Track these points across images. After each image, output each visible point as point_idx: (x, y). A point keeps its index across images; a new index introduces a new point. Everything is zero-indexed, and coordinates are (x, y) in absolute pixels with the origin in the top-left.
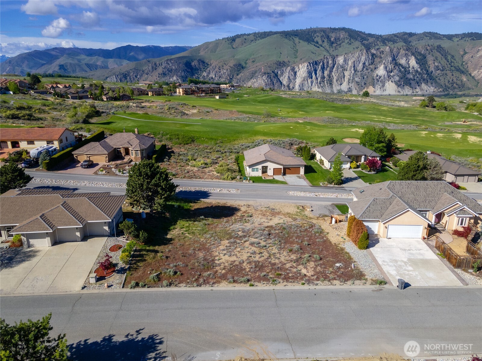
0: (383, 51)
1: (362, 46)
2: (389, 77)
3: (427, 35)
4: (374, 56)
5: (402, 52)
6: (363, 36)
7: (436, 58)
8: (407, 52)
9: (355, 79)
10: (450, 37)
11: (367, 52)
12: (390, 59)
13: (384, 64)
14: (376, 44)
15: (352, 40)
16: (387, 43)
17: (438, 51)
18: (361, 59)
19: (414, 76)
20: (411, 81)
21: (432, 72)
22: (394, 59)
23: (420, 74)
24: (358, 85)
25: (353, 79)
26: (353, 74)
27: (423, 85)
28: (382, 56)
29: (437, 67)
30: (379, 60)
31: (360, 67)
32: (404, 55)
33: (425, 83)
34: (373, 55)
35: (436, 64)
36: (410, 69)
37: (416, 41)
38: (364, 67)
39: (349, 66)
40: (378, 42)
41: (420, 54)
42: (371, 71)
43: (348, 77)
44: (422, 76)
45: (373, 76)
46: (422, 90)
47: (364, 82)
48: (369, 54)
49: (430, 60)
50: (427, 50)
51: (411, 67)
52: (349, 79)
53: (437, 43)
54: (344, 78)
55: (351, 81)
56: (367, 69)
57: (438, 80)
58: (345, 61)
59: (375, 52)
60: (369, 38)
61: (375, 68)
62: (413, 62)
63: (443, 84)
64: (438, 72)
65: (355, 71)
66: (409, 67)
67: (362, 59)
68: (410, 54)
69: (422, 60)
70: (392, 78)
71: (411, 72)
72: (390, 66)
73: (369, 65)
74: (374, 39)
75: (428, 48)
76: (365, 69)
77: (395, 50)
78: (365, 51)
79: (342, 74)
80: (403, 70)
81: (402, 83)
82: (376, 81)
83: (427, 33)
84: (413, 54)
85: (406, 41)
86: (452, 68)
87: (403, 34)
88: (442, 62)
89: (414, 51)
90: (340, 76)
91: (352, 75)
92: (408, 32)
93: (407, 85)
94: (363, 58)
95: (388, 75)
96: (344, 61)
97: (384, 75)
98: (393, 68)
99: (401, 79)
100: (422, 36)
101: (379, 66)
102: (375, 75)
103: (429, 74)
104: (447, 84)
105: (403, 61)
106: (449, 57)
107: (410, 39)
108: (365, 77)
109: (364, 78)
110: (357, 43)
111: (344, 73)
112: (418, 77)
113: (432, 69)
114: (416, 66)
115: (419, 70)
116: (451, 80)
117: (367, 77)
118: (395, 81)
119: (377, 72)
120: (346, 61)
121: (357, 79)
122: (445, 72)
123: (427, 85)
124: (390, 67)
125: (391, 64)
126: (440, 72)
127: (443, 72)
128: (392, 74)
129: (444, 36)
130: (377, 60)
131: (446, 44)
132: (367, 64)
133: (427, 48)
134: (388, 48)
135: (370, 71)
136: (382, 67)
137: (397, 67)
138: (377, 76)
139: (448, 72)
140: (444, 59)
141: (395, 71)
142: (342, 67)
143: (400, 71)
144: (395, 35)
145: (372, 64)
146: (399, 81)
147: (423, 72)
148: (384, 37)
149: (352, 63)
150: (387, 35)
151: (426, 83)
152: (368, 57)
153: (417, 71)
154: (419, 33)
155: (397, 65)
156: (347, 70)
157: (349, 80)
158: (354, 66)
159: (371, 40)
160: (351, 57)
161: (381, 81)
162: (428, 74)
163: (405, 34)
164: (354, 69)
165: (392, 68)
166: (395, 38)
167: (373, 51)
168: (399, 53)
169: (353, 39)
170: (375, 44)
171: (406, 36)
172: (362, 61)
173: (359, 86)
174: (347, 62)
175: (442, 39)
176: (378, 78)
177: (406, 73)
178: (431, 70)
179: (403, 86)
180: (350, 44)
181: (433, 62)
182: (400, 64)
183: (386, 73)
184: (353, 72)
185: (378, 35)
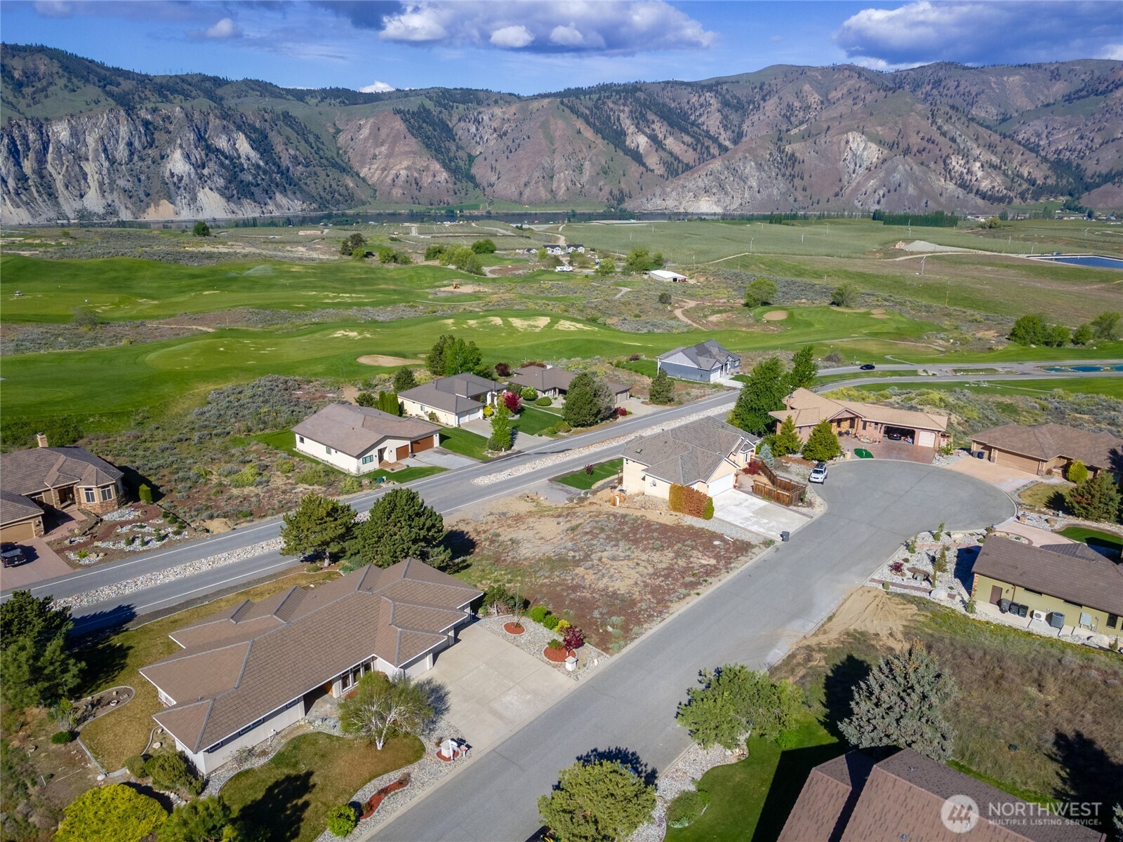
0: (169, 118)
1: (109, 99)
2: (200, 179)
3: (253, 86)
4: (151, 127)
5: (214, 122)
6: (103, 72)
7: (288, 138)
8: (225, 122)
9: (118, 182)
10: (300, 95)
11: (129, 115)
12: (192, 136)
13: (181, 146)
14: (143, 95)
15: (74, 80)
16: (171, 97)
17: (286, 124)
18: (117, 132)
19: (255, 177)
20: (252, 188)
21: (288, 169)
22: (200, 138)
23: (265, 172)
24: (131, 197)
25: (112, 182)
26: (108, 170)
27: (278, 196)
28: (171, 128)
29: (295, 157)
30: (166, 137)
31: (121, 152)
32: (221, 128)
33: (281, 193)
34: (146, 124)
35: (292, 152)
36: (243, 161)
37: (233, 97)
38: (132, 154)
39: (90, 148)
40: (147, 92)
41: (255, 130)
42: (154, 162)
43: (96, 176)
44: (271, 177)
45: (163, 177)
46: (279, 206)
47: (145, 191)
48: (137, 122)
49: (277, 142)
50: (266, 121)
51: (243, 157)
52: (99, 182)
53: (280, 106)
54: (85, 179)
55: (106, 187)
56: (142, 159)
57: (304, 187)
58: (74, 134)
59: (149, 117)
60: (120, 80)
61: (162, 157)
62: (243, 146)
63: (315, 194)
64: (300, 168)
65: (112, 161)
66: (239, 157)
67: (121, 134)
68: (232, 127)
69: (261, 142)
70: (209, 182)
71: (246, 167)
72: (194, 151)
73: (144, 148)
74: (134, 82)
75: (266, 116)
76: (136, 158)
77: (196, 116)
78: (122, 113)
79: (77, 168)
80: (227, 162)
81: (235, 192)
82: (172, 188)
83: (251, 80)
84: (239, 128)
85: (210, 96)
86: (322, 161)
87: (199, 78)
88: (301, 148)
89: (238, 120)
90: (73, 175)
91: (105, 172)
92: (211, 74)
93: (246, 197)
94: (124, 131)
95: (197, 173)
96: (71, 135)
97: (189, 174)
98: (204, 157)
99: (230, 182)
100: (244, 87)
101: (169, 151)
102: (167, 174)
103: (284, 173)
104: (322, 193)
105: (222, 143)
106: (312, 139)
107: (220, 92)
108: (143, 177)
109: (139, 180)
110: (92, 91)
111: (81, 168)
112: (263, 179)
113: (286, 162)
114: (254, 155)
115: (262, 163)
116: (327, 186)
117: (149, 178)
118: (217, 189)
119: (169, 166)
120: (76, 135)
121: (121, 183)
122: (311, 169)
123: (286, 196)
124: (198, 154)
125: (196, 147)
126: (303, 169)
127: (308, 169)
128: (206, 172)
129: (288, 91)
130: (160, 137)
131: (298, 110)
132: (137, 144)
133: (263, 116)
134: (178, 109)
135: (150, 162)
136: (178, 155)
137: (212, 156)
138: (172, 175)
139: (318, 169)
140: (303, 142)
141: (211, 164)
142: (71, 150)
143: (222, 165)
144: (183, 79)
145: (151, 146)
146: (226, 188)
147: (270, 168)
148: (158, 81)
149: (97, 142)
150: (164, 77)
151: (284, 191)
152: (136, 129)
153: (258, 167)
154: (234, 79)
155: (210, 150)
156: (87, 160)
157: (101, 184)
158: (105, 150)
159: (126, 85)
160: (89, 125)
161: (185, 189)
162: (282, 174)
163: (205, 78)
164: (107, 158)
165: (201, 159)
166: (186, 86)
167: (144, 114)
168: (208, 123)
169: (76, 77)
170: (139, 96)
171: (208, 84)
172: (123, 139)
173: (134, 199)
174: (82, 139)
175: (285, 98)
176: (175, 179)
177: (237, 169)
178: (284, 165)
179: (239, 198)
180: (74, 91)
181: (284, 147)
182: (218, 150)
183: (193, 170)
184: (106, 164)
185: (140, 75)
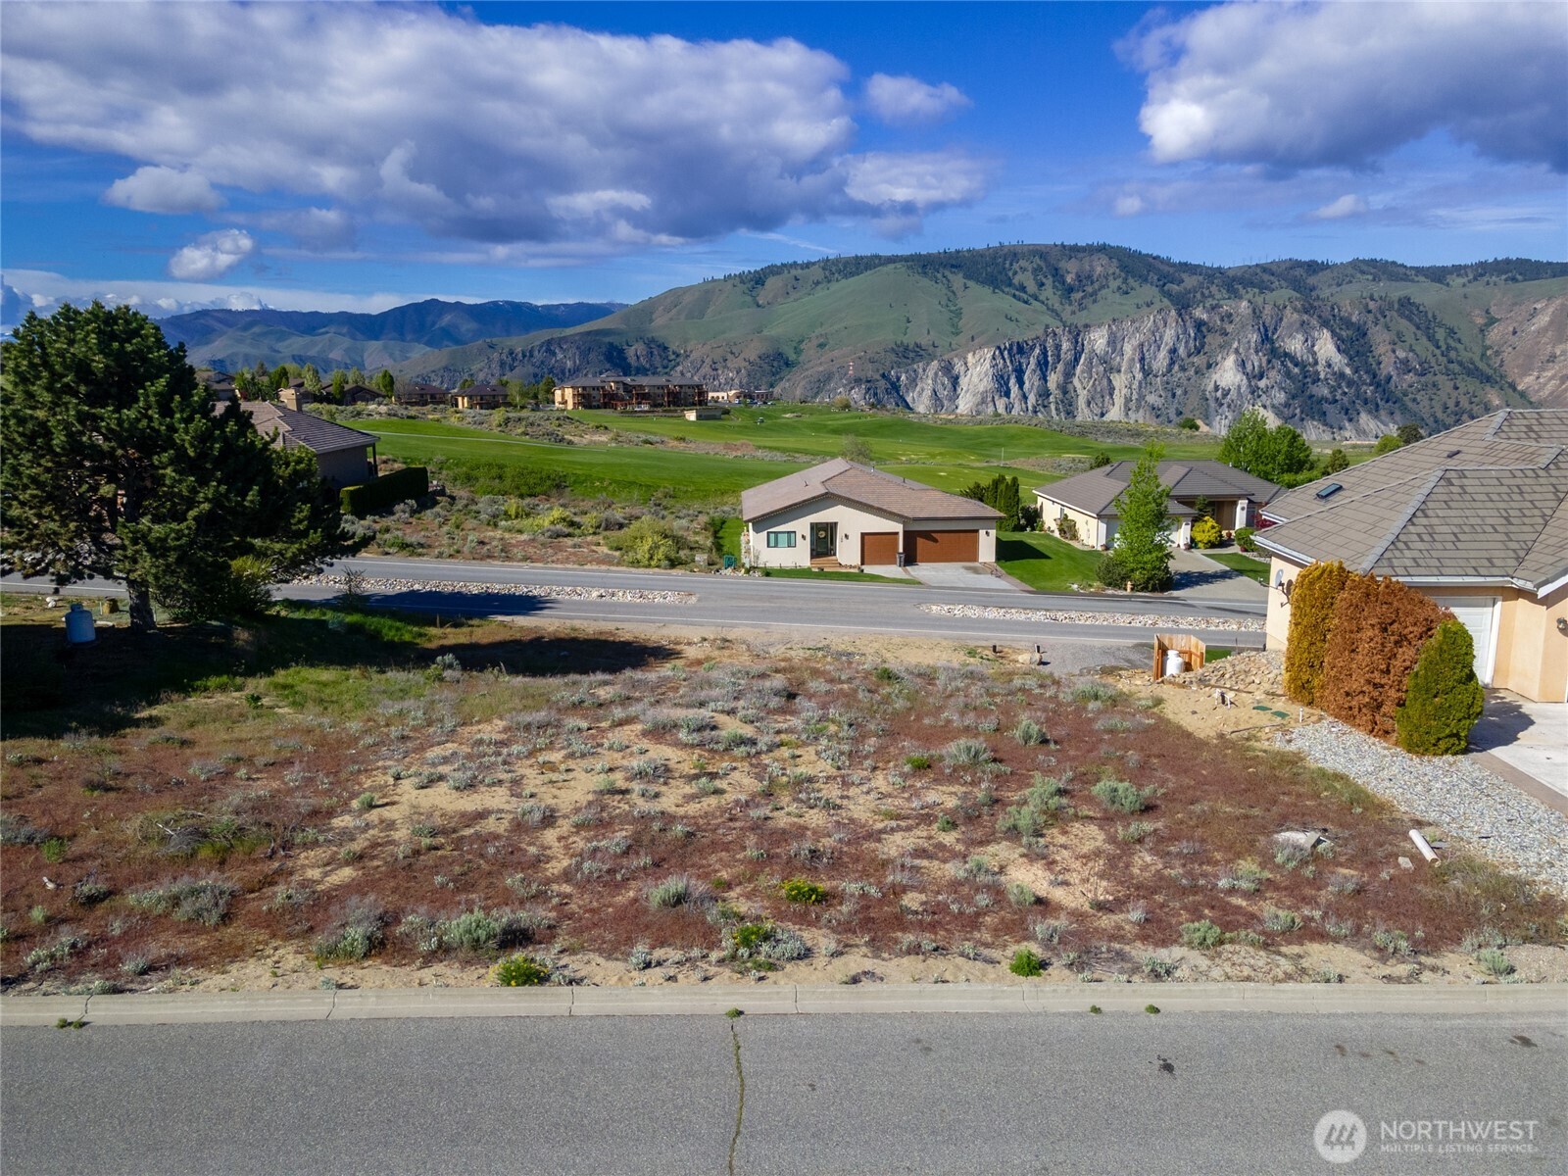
0: (1231, 315)
1: (1165, 300)
2: (1253, 393)
3: (1365, 268)
4: (1204, 329)
5: (1291, 317)
6: (1166, 268)
7: (1399, 335)
8: (1305, 317)
9: (1148, 398)
10: (1438, 275)
11: (1180, 315)
12: (1254, 337)
13: (1237, 351)
14: (1206, 292)
15: (1131, 281)
16: (1242, 291)
17: (1402, 315)
18: (1161, 337)
19: (1333, 390)
20: (1326, 406)
21: (1389, 378)
22: (1266, 338)
23: (1350, 383)
24: (1158, 417)
25: (1142, 397)
26: (1140, 383)
27: (1364, 418)
28: (1230, 328)
29: (1406, 362)
30: (1220, 340)
31: (1160, 361)
32: (1298, 325)
33: (1370, 412)
34: (1199, 325)
35: (1401, 354)
36: (1320, 368)
37: (1330, 286)
38: (1172, 363)
39: (1126, 358)
40: (1214, 289)
41: (1347, 323)
42: (1196, 373)
43: (1124, 391)
44: (1358, 390)
45: (1204, 391)
46: (1361, 433)
47: (1177, 409)
48: (1188, 324)
49: (1380, 340)
50: (1369, 312)
51: (1322, 362)
52: (1126, 398)
53: (1397, 291)
54: (1111, 395)
55: (1133, 405)
56: (1183, 369)
57: (1410, 405)
58: (1112, 341)
59: (1205, 317)
60: (1184, 276)
61: (1209, 366)
62: (1326, 348)
63: (1425, 416)
64: (1410, 378)
65: (1147, 372)
66: (1316, 363)
67: (1165, 339)
68: (1314, 322)
69: (1354, 342)
70: (1264, 397)
71: (1322, 376)
72: (1254, 358)
73: (1189, 356)
74: (1201, 278)
75: (1372, 305)
76: (1176, 367)
77: (1268, 310)
78: (1173, 313)
79: (1105, 382)
80: (1296, 370)
81: (1298, 411)
82: (1213, 404)
83: (1364, 261)
84: (1325, 324)
85: (1297, 285)
86: (1451, 366)
87: (1287, 265)
88: (1418, 349)
89: (1326, 314)
90: (1099, 390)
91: (1135, 386)
92: (1305, 258)
93: (1313, 418)
94: (1169, 335)
95: (1250, 385)
96: (1108, 343)
97: (1239, 387)
98: (1264, 365)
99: (1293, 398)
100: (1350, 271)
101: (1219, 358)
102: (1211, 387)
103: (1382, 385)
104: (1440, 415)
105: (1295, 345)
106: (1440, 334)
107: (1312, 280)
108: (1179, 392)
109: (1174, 395)
110: (1149, 291)
111: (1110, 381)
112: (1345, 393)
113: (1388, 367)
114: (1339, 361)
115: (1348, 371)
116: (1451, 404)
117: (1185, 392)
118: (1273, 406)
119: (1215, 377)
120: (1114, 342)
121: (1152, 399)
122: (1429, 378)
123: (1376, 417)
124: (1256, 361)
125: (1257, 352)
126: (1415, 378)
127: (1423, 379)
128: (1262, 384)
129: (1419, 270)
130: (1214, 341)
131: (1426, 295)
132: (1182, 351)
133: (1367, 305)
134: (1244, 304)
135: (1192, 372)
136: (1230, 362)
137: (1277, 363)
138: (1217, 388)
139: (1441, 379)
140: (1424, 340)
141: (1273, 374)
142: (1104, 361)
143: (1288, 374)
144: (1265, 269)
145: (1199, 352)
146: (1287, 405)
147: (1360, 377)
148: (1231, 274)
149: (1135, 350)
150: (1240, 268)
151: (1375, 411)
152: (1185, 332)
153: (1342, 375)
154: (1338, 261)
155: (1275, 354)
156: (1119, 371)
157: (1128, 400)
158: (1142, 359)
159: (1190, 281)
160: (1131, 330)
161: (1229, 406)
162: (1378, 385)
163: (1298, 264)
164: (1143, 369)
165: (1260, 366)
166: (1266, 277)
167: (1200, 313)
168: (1281, 319)
169: (1133, 277)
170: (1202, 293)
171: (1298, 272)
172: (1167, 344)
173: (1160, 419)
174: (1119, 347)
175: (1413, 281)
176: (1219, 394)
177: (1308, 380)
178: (1385, 373)
179: (1302, 420)
180: (1127, 293)
181: (1390, 347)
182: (1286, 355)
183: (1245, 381)
184: (1139, 376)
185: (1211, 268)
